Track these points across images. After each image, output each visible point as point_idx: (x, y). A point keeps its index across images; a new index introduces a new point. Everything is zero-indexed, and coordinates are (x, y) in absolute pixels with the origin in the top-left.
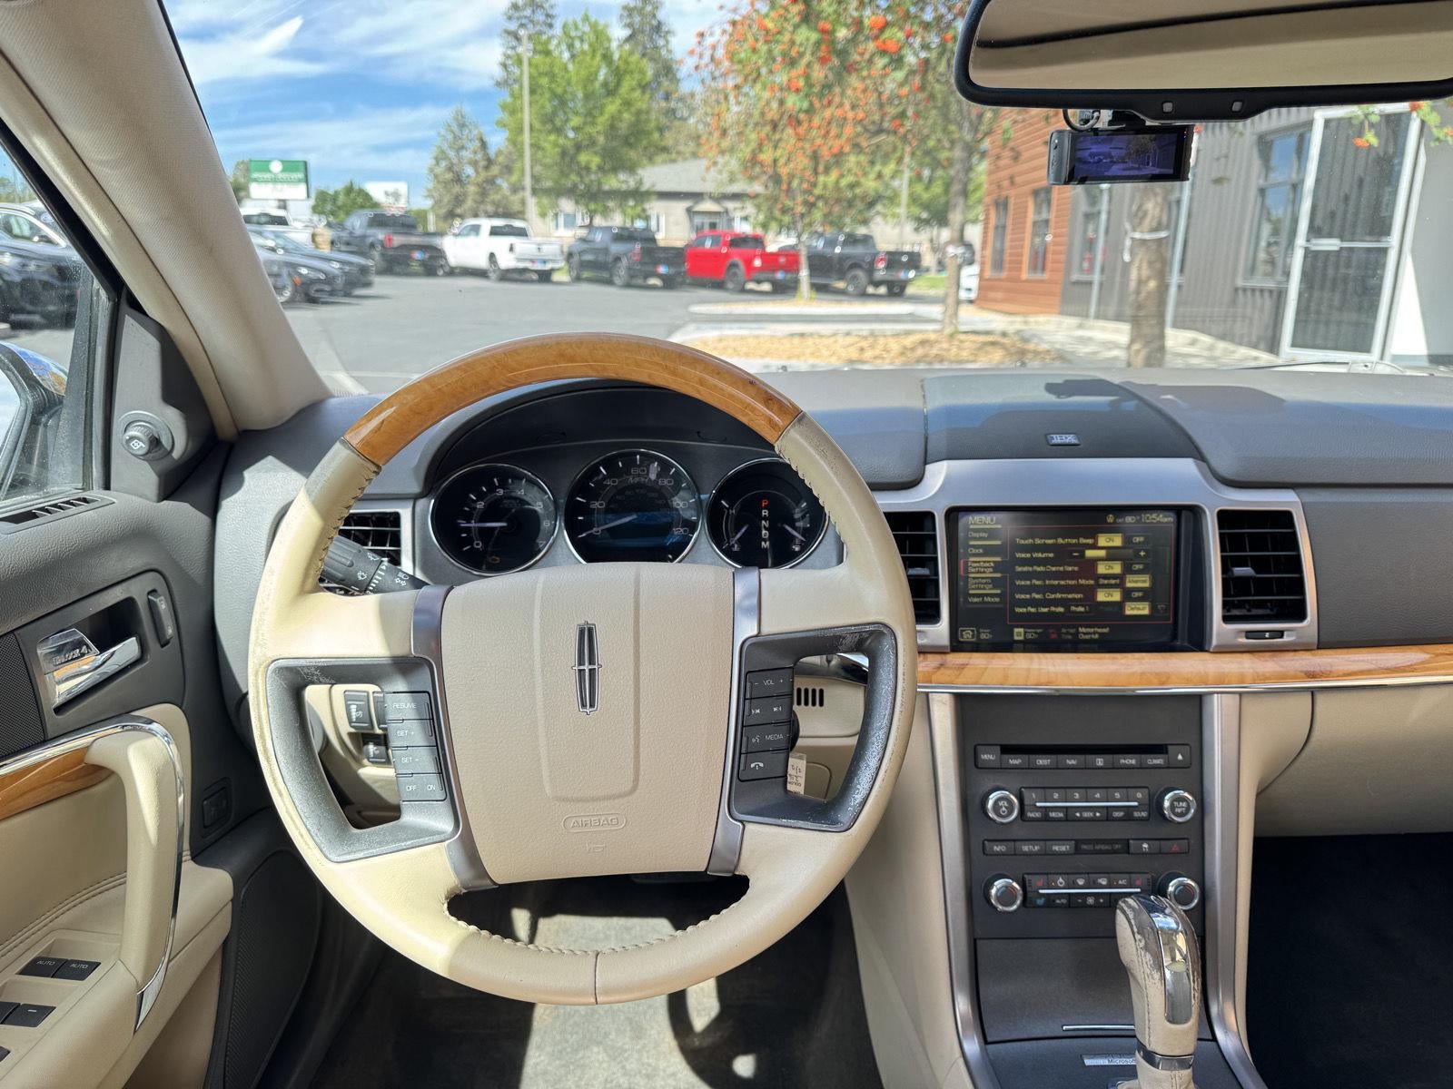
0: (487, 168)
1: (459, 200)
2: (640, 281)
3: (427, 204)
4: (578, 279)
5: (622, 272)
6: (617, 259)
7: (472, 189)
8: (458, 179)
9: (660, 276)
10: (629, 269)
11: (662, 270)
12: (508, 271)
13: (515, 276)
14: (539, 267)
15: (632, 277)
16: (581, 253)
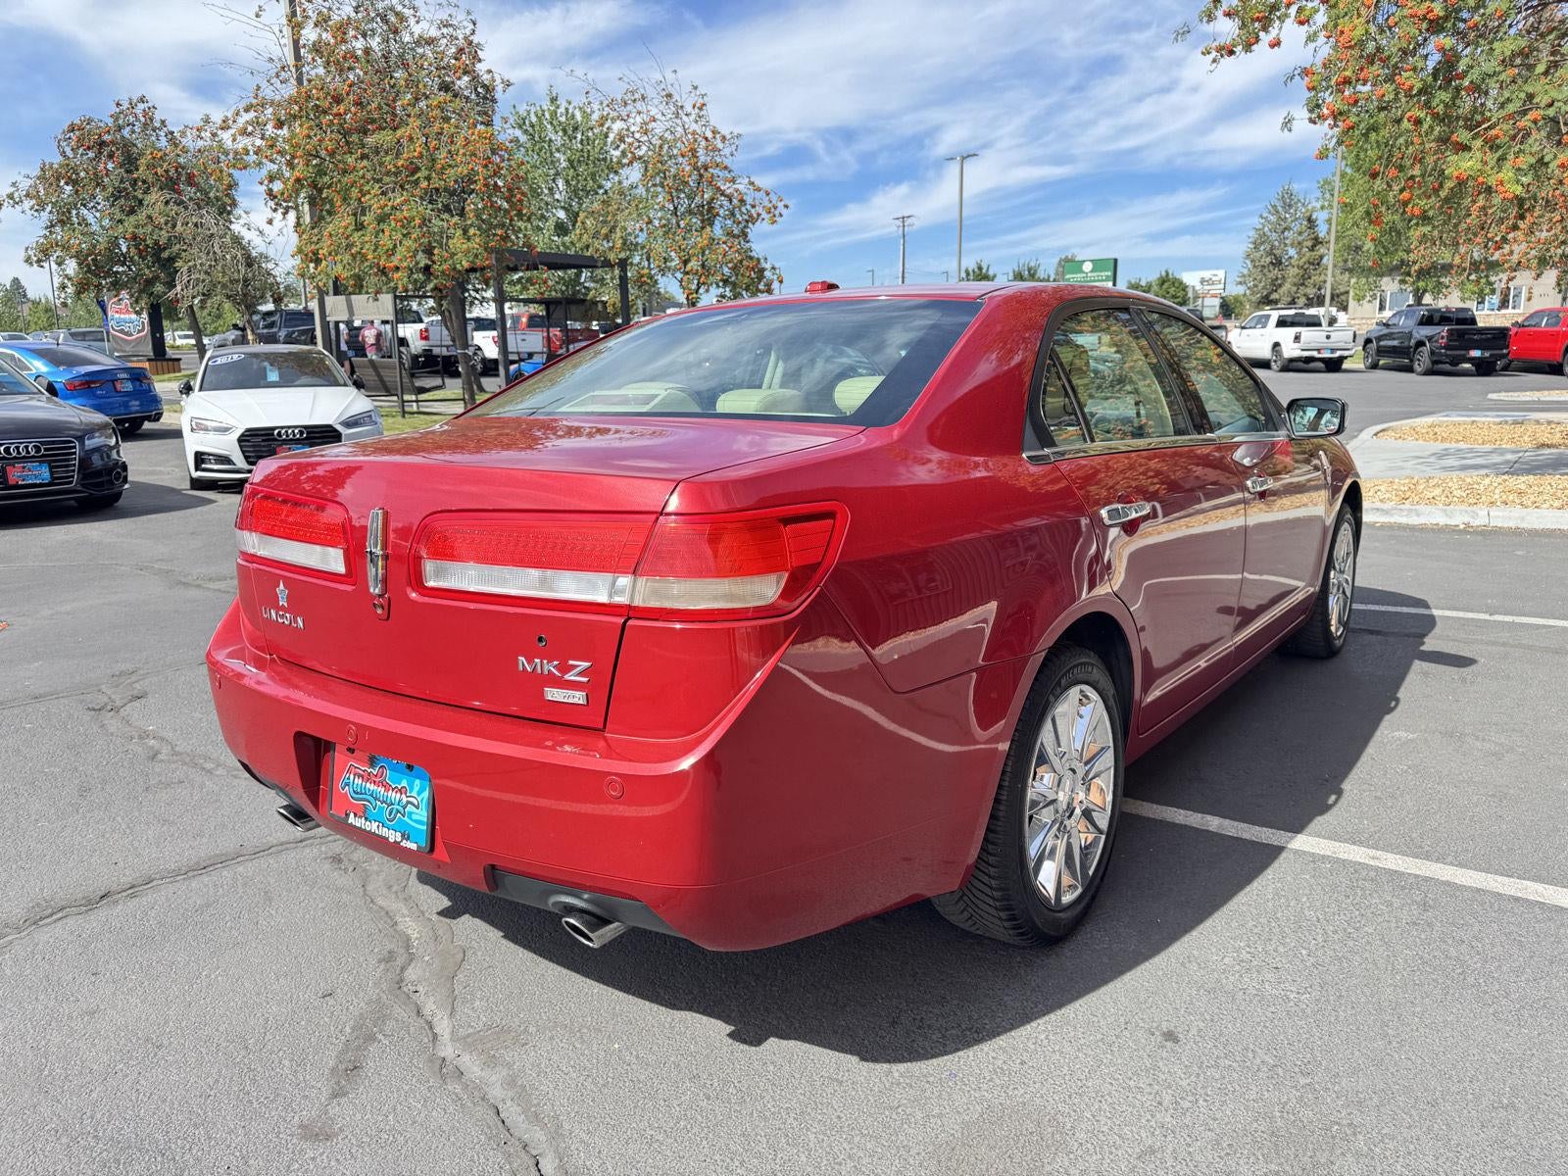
0: (1312, 249)
1: (1276, 285)
2: (1447, 367)
3: (1240, 290)
4: (1374, 366)
5: (1424, 359)
6: (1420, 344)
7: (1293, 272)
8: (1277, 263)
9: (1471, 360)
10: (1432, 353)
11: (1476, 353)
12: (1291, 360)
13: (1301, 365)
14: (1327, 355)
15: (1435, 363)
16: (1379, 339)
